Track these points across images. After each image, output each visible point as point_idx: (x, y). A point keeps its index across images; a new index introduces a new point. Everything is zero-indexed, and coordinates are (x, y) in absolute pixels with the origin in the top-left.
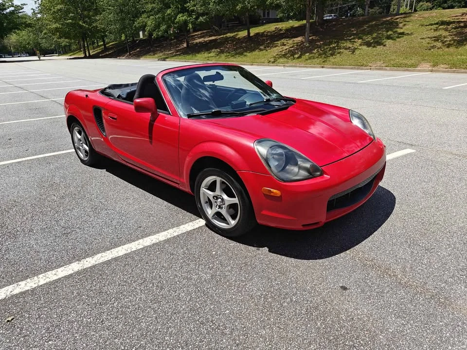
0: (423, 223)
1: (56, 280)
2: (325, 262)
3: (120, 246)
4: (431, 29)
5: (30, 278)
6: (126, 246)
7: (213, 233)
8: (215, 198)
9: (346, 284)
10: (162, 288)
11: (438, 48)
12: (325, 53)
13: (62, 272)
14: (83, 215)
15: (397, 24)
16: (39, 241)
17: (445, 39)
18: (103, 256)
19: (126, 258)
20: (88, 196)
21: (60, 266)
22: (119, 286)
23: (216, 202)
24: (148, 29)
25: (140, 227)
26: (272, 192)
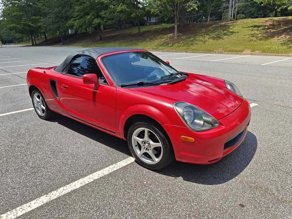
0: (278, 154)
1: (30, 211)
2: (224, 185)
3: (76, 180)
4: (249, 30)
5: (10, 210)
6: (81, 180)
7: (141, 167)
8: (143, 143)
9: (242, 202)
10: (113, 213)
11: (255, 41)
12: (188, 43)
13: (35, 204)
14: (45, 157)
15: (229, 26)
16: (14, 180)
17: (258, 36)
18: (64, 189)
19: (82, 190)
20: (47, 142)
21: (32, 199)
22: (80, 213)
23: (144, 146)
24: (75, 28)
25: (89, 165)
26: (188, 139)
